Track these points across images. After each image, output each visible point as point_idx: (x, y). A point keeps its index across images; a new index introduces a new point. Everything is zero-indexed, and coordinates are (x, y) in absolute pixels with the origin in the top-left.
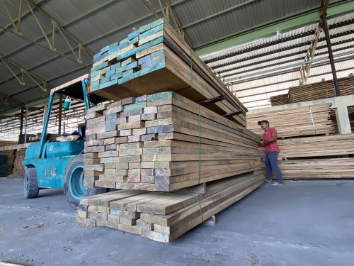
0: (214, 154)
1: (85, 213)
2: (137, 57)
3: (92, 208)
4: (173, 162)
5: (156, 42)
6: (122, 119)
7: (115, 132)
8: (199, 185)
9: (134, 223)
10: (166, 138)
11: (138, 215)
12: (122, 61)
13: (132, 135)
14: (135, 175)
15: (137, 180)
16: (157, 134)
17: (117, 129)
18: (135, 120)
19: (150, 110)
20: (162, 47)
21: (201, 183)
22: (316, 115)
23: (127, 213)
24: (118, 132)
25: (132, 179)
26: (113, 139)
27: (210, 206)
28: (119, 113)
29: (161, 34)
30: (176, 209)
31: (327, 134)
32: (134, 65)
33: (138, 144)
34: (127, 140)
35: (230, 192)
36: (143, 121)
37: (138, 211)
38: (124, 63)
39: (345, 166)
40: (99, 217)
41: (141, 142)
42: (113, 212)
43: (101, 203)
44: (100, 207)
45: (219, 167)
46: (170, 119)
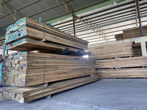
0: (55, 71)
1: (1, 94)
2: (19, 31)
3: (4, 92)
4: (26, 77)
5: (24, 26)
6: (13, 61)
7: (11, 65)
8: (44, 84)
9: (15, 97)
10: (25, 68)
11: (16, 95)
12: (15, 31)
13: (16, 66)
14: (16, 81)
15: (17, 83)
16: (23, 67)
17: (11, 64)
18: (16, 61)
19: (21, 58)
20: (26, 28)
21: (44, 82)
22: (126, 47)
23: (13, 94)
24: (12, 65)
25: (15, 82)
26: (10, 68)
27: (50, 91)
28: (12, 58)
29: (25, 23)
30: (30, 92)
31: (131, 57)
32: (18, 33)
33: (17, 70)
34: (14, 68)
35: (65, 85)
36: (19, 62)
37: (16, 93)
38: (16, 32)
39: (138, 72)
40: (6, 96)
41: (18, 69)
42: (10, 94)
43: (6, 91)
44: (6, 92)
45: (58, 76)
46: (26, 61)
